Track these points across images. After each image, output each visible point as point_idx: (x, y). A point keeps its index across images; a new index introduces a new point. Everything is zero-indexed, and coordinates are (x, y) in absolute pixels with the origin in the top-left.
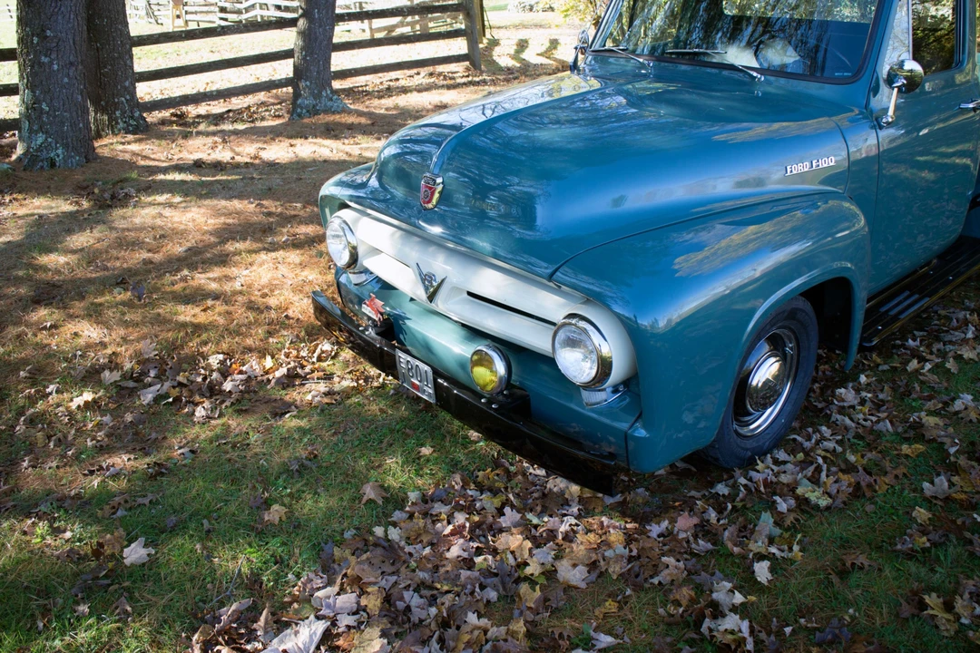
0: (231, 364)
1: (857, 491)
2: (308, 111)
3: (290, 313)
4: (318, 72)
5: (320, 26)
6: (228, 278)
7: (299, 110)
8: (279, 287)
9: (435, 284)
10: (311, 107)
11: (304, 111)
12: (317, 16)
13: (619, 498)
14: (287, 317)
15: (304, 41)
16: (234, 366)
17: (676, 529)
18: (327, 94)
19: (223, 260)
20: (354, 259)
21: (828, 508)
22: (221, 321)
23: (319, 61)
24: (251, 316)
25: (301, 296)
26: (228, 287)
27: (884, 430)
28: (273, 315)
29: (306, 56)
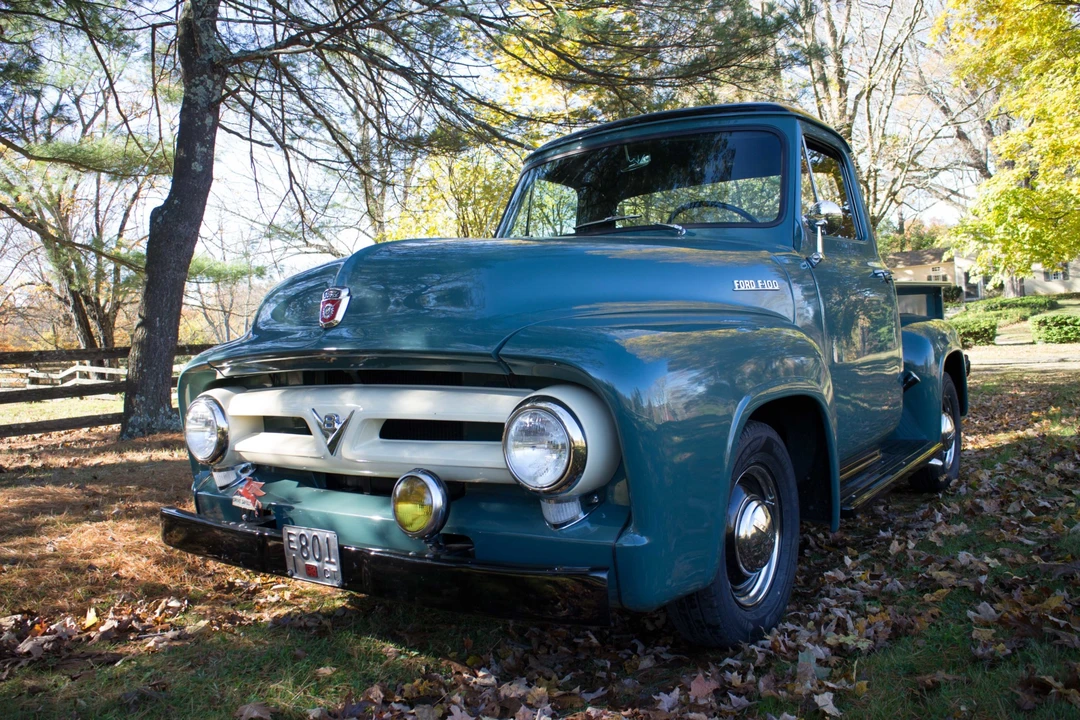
0: (33, 625)
1: (897, 633)
2: (141, 430)
3: (123, 572)
4: (155, 386)
5: (162, 336)
6: (34, 545)
7: (130, 430)
8: (111, 548)
9: (337, 426)
10: (146, 425)
11: (137, 430)
12: (158, 325)
13: (600, 692)
14: (117, 576)
15: (141, 352)
16: (37, 627)
17: (692, 698)
18: (165, 411)
19: (30, 530)
20: (222, 446)
21: (871, 651)
22: (23, 582)
23: (158, 374)
24: (67, 578)
25: (138, 556)
26: (34, 553)
27: (895, 589)
28: (98, 574)
29: (142, 368)
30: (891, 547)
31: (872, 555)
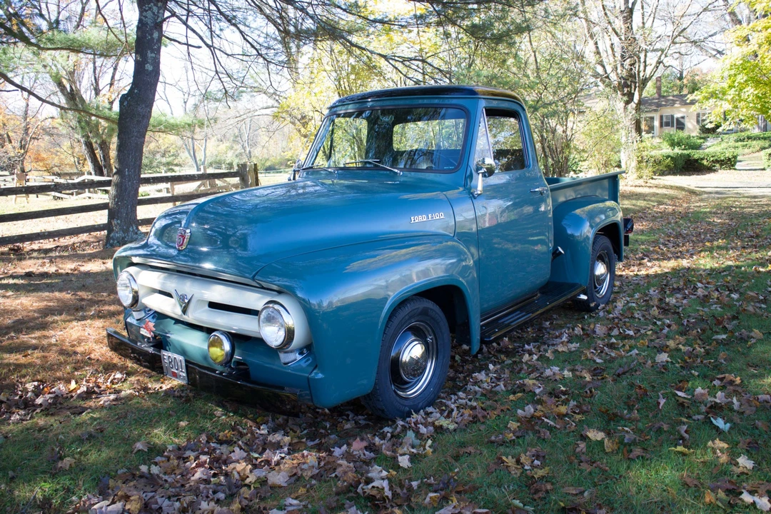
0: (43, 388)
1: (475, 420)
2: (118, 242)
3: (92, 356)
4: (127, 214)
5: (129, 181)
6: (46, 337)
7: (111, 241)
8: (86, 340)
9: (186, 301)
10: (121, 239)
11: (116, 242)
12: (127, 173)
13: (317, 441)
14: (89, 358)
15: (117, 191)
16: (46, 389)
17: (352, 450)
18: (133, 230)
19: (44, 326)
20: (136, 299)
21: (455, 430)
22: (38, 362)
23: (128, 206)
24: (62, 358)
25: (101, 345)
26: (45, 342)
27: (500, 390)
28: (79, 357)
29: (118, 202)
30: (524, 357)
31: (513, 362)
